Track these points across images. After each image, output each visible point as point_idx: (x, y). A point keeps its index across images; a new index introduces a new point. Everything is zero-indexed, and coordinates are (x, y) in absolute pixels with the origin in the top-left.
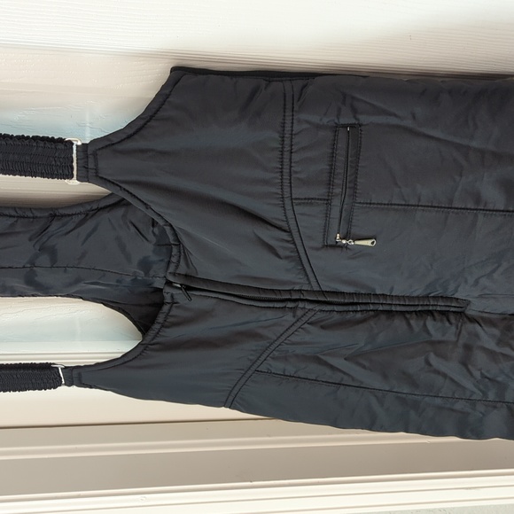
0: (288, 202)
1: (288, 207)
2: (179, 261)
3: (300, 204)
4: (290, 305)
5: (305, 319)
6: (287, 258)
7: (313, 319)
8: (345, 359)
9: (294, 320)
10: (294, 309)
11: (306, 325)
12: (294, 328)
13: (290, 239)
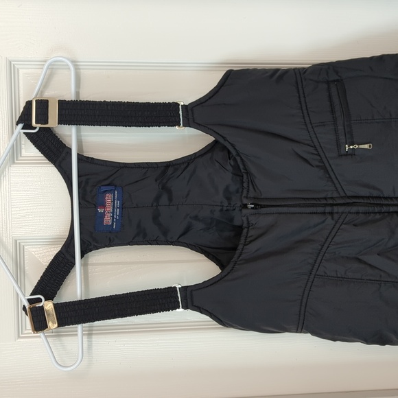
0: (309, 126)
1: (310, 130)
2: (248, 187)
3: (317, 126)
4: (328, 209)
5: (341, 221)
6: (317, 166)
7: (347, 219)
8: (378, 254)
9: (333, 222)
10: (331, 213)
11: (343, 226)
12: (335, 230)
13: (317, 153)
